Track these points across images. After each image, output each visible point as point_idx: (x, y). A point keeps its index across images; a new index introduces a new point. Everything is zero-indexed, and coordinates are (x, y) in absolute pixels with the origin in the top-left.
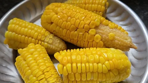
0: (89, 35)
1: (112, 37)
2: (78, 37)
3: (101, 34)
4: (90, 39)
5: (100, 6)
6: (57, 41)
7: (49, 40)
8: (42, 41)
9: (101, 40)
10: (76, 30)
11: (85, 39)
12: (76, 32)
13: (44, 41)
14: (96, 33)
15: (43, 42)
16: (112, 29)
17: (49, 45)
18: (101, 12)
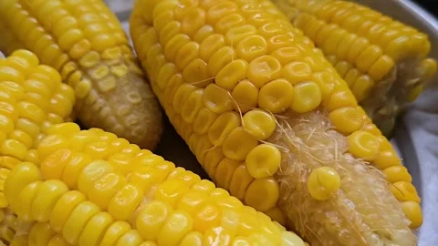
0: (239, 129)
1: (320, 184)
2: (196, 116)
3: (287, 151)
4: (234, 146)
5: (377, 50)
6: (132, 96)
7: (105, 78)
8: (80, 67)
9: (276, 176)
10: (204, 87)
11: (217, 137)
12: (200, 92)
13: (85, 71)
14: (271, 138)
15: (78, 74)
16: (355, 156)
17: (94, 95)
18: (366, 78)
